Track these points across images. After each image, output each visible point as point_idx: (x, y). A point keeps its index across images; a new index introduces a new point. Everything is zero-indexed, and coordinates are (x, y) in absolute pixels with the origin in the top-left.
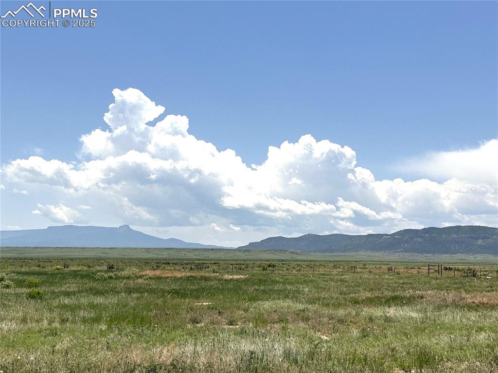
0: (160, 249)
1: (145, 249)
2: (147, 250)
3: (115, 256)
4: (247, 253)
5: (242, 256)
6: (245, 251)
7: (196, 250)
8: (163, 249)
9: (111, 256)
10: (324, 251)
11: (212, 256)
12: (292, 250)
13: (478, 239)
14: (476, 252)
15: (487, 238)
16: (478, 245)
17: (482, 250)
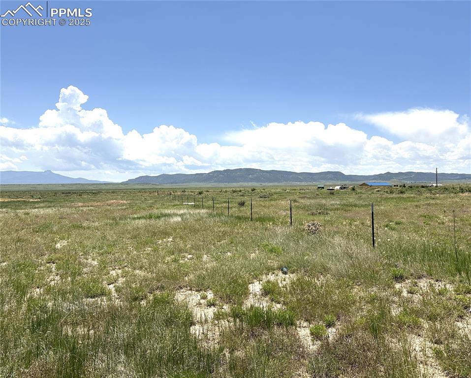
0: (71, 184)
1: (62, 184)
2: (63, 185)
3: (41, 189)
4: (126, 185)
5: (123, 187)
6: (125, 184)
7: (94, 184)
8: (73, 184)
9: (38, 189)
10: (172, 183)
11: (104, 187)
12: (153, 183)
13: (249, 175)
14: (248, 181)
15: (254, 174)
16: (250, 178)
17: (251, 180)
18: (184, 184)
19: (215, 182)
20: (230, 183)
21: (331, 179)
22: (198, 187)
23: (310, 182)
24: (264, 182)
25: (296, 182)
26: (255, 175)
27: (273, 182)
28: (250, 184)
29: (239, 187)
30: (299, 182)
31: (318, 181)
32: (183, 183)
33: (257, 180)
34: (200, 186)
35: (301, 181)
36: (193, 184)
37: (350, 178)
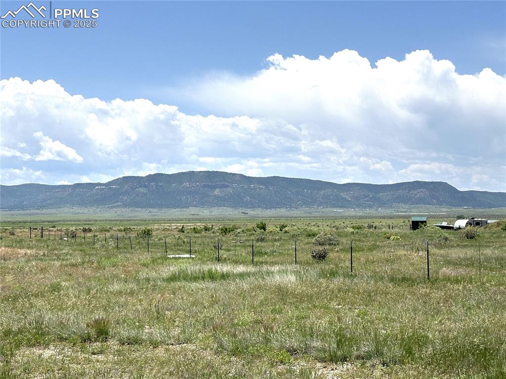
13: (215, 188)
14: (212, 205)
15: (227, 186)
16: (215, 196)
17: (220, 202)
18: (44, 211)
19: (125, 206)
20: (164, 210)
21: (421, 201)
22: (82, 217)
23: (371, 207)
24: (253, 207)
25: (335, 207)
26: (230, 190)
27: (275, 208)
28: (216, 212)
29: (189, 220)
30: (341, 207)
31: (390, 207)
32: (43, 207)
33: (235, 201)
34: (85, 217)
35: (345, 204)
36: (66, 210)
37: (471, 198)
